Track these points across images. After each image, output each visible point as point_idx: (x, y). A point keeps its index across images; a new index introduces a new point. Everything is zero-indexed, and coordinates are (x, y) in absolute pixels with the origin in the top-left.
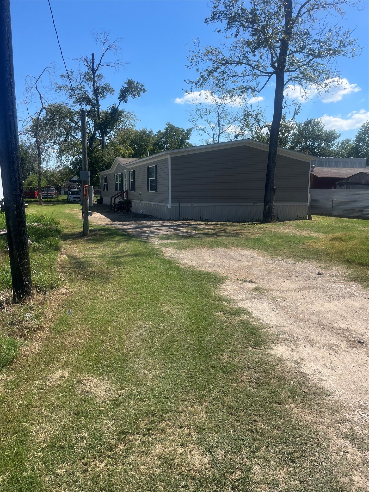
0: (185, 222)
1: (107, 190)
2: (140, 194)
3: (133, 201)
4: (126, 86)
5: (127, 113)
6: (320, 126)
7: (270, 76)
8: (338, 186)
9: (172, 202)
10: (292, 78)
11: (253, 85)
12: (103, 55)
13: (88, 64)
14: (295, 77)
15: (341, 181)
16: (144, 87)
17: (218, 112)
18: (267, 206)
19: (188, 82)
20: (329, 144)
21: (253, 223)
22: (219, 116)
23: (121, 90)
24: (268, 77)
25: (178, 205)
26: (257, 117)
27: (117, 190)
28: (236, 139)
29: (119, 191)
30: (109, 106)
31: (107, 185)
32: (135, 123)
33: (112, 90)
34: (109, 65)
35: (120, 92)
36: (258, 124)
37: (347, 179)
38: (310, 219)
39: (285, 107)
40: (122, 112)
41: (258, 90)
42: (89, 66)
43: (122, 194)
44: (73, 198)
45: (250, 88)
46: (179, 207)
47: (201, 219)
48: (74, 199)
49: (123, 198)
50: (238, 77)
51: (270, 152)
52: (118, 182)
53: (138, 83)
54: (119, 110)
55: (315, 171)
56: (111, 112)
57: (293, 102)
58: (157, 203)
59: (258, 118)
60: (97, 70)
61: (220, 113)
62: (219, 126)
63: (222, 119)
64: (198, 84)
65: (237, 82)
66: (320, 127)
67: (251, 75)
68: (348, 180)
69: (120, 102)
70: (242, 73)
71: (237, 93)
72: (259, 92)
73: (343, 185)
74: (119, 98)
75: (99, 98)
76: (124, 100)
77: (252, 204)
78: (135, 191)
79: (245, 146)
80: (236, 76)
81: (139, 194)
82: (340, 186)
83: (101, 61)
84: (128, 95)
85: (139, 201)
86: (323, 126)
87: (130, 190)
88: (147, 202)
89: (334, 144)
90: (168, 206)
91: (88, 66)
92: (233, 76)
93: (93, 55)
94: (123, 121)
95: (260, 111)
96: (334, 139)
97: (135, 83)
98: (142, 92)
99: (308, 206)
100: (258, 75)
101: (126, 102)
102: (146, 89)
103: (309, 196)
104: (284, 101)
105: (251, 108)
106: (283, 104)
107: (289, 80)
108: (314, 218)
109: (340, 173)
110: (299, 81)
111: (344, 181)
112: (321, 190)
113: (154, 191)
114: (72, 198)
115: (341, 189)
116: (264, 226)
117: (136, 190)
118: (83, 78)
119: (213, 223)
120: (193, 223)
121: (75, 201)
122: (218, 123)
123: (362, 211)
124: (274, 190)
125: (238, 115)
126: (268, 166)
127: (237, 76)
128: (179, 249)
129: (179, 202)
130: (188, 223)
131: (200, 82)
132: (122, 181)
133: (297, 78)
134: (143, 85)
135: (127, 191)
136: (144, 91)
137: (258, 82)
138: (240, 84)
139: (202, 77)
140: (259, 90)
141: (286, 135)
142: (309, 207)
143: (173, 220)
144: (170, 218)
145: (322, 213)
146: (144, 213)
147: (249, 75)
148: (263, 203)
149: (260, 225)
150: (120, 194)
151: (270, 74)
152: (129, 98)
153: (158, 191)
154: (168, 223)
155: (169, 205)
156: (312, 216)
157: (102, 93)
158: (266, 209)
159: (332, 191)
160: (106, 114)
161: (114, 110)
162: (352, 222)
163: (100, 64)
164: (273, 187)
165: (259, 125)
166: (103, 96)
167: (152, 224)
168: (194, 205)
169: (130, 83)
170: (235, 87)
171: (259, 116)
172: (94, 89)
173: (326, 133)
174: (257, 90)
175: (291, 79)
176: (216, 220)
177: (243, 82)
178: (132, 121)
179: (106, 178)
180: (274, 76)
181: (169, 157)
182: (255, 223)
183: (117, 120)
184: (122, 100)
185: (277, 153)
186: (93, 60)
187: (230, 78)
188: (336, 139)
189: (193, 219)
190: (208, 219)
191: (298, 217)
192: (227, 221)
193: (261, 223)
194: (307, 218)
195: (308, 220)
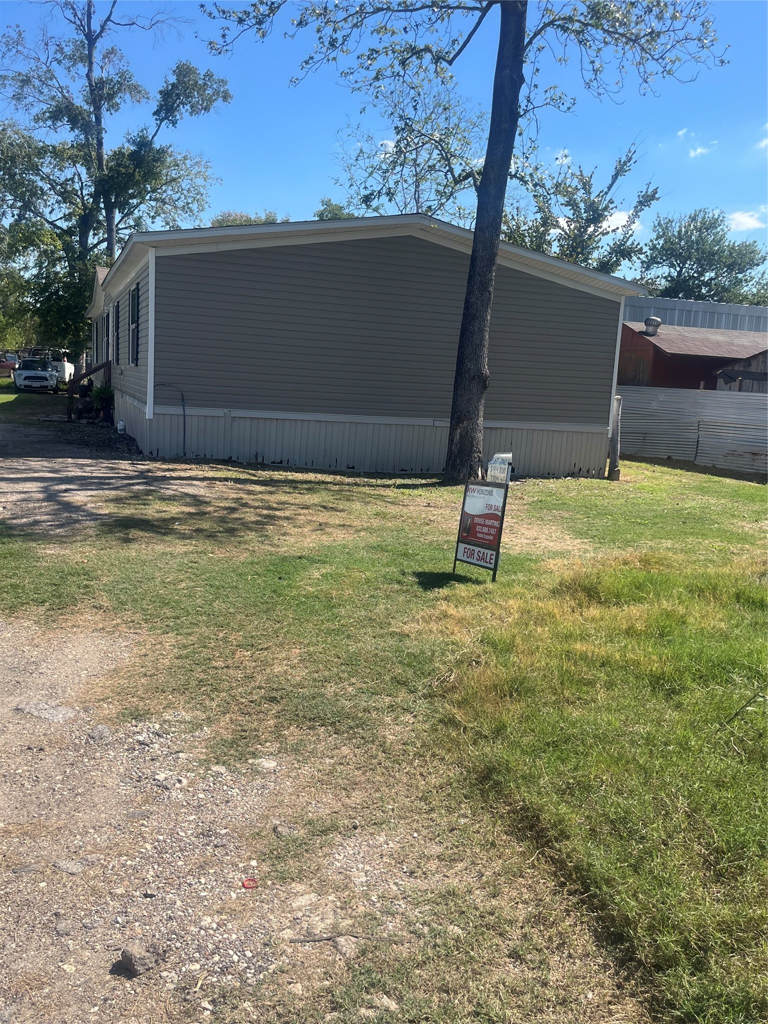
3: (117, 395)
4: (173, 79)
5: (185, 158)
6: (718, 229)
7: (484, 11)
8: (720, 382)
9: (158, 400)
10: (555, 20)
11: (441, 44)
13: (75, 15)
15: (730, 368)
16: (225, 87)
18: (459, 431)
20: (740, 276)
23: (161, 92)
24: (478, 14)
25: (178, 410)
30: (128, 134)
31: (97, 346)
33: (135, 90)
34: (134, 23)
35: (159, 96)
37: (748, 361)
39: (526, 111)
40: (162, 152)
41: (447, 57)
42: (78, 22)
44: (26, 378)
45: (428, 50)
46: (182, 419)
47: (260, 460)
48: (27, 383)
50: (389, 14)
51: (473, 258)
53: (209, 75)
54: (157, 145)
55: (662, 336)
56: (134, 151)
57: (548, 95)
58: (136, 403)
60: (100, 35)
66: (718, 233)
67: (427, 7)
68: (750, 365)
69: (159, 125)
72: (450, 63)
73: (733, 380)
74: (155, 114)
75: (104, 110)
76: (169, 118)
77: (429, 422)
78: (118, 364)
79: (411, 237)
82: (726, 383)
83: (111, 12)
84: (181, 106)
86: (726, 230)
89: (752, 279)
90: (146, 413)
91: (75, 23)
94: (173, 180)
95: (452, 125)
96: (753, 264)
97: (202, 72)
98: (220, 101)
99: (610, 436)
100: (450, 7)
101: (174, 123)
102: (231, 92)
103: (614, 405)
104: (524, 91)
106: (522, 101)
107: (546, 25)
108: (628, 470)
109: (732, 344)
110: (578, 33)
111: (737, 368)
112: (671, 390)
114: (23, 377)
115: (730, 389)
117: (119, 362)
118: (55, 53)
121: (30, 387)
124: (483, 382)
127: (389, 9)
129: (183, 401)
132: (108, 334)
133: (570, 19)
134: (223, 82)
136: (226, 97)
138: (402, 40)
140: (452, 56)
142: (613, 441)
143: (161, 460)
145: (669, 457)
148: (449, 421)
151: (485, 5)
152: (184, 111)
155: (149, 411)
156: (620, 466)
157: (110, 97)
158: (455, 441)
159: (700, 394)
160: (118, 155)
161: (143, 144)
163: (108, 19)
164: (479, 370)
165: (451, 170)
166: (114, 106)
168: (236, 413)
169: (183, 72)
172: (90, 85)
173: (733, 248)
174: (445, 54)
175: (551, 23)
176: (309, 466)
177: (405, 30)
178: (199, 181)
181: (151, 255)
183: (156, 176)
184: (162, 121)
185: (499, 261)
186: (90, 5)
188: (758, 265)
189: (230, 458)
190: (281, 462)
191: (577, 469)
192: (344, 469)
193: (442, 484)
194: (606, 474)
195: (607, 478)
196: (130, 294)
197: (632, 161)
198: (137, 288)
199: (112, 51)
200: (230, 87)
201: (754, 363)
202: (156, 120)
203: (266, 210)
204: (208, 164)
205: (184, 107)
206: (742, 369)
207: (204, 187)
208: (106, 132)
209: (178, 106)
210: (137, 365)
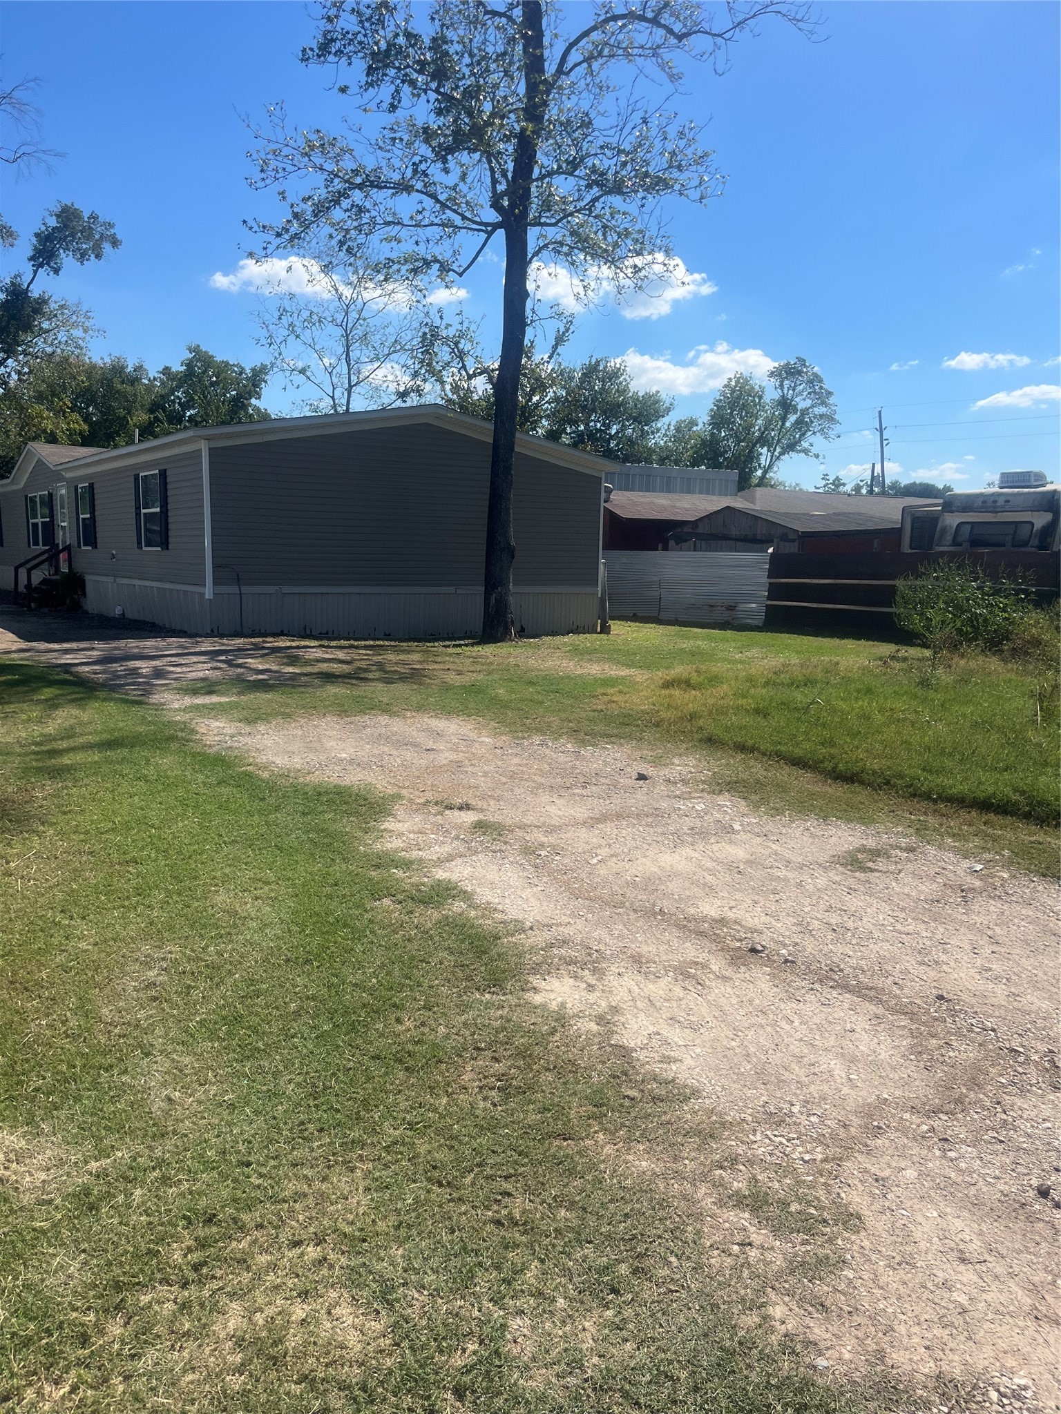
0: (260, 640)
1: (1, 543)
2: (113, 556)
4: (53, 222)
5: (62, 307)
6: (621, 379)
7: (490, 234)
8: (672, 543)
9: (216, 583)
10: (548, 244)
11: (445, 254)
14: (555, 243)
15: (679, 530)
16: (112, 231)
17: (344, 324)
18: (494, 596)
19: (256, 228)
20: (646, 428)
21: (458, 642)
22: (347, 335)
23: (37, 235)
24: (484, 236)
25: (235, 590)
26: (457, 344)
27: (36, 543)
28: (399, 403)
29: (41, 547)
32: (88, 338)
33: (7, 233)
35: (34, 240)
36: (461, 365)
37: (695, 524)
38: (605, 630)
39: (532, 321)
40: (42, 301)
41: (457, 270)
43: (52, 558)
45: (436, 261)
46: (238, 596)
47: (308, 632)
49: (57, 568)
50: (399, 227)
51: (496, 446)
52: (39, 520)
53: (93, 217)
54: (35, 293)
55: (615, 502)
56: (7, 300)
57: (553, 310)
58: (167, 586)
59: (461, 346)
61: (350, 326)
62: (349, 365)
63: (357, 344)
64: (287, 236)
65: (399, 242)
66: (621, 383)
67: (436, 224)
68: (697, 527)
69: (35, 272)
70: (412, 218)
71: (398, 271)
72: (461, 275)
73: (685, 541)
74: (32, 259)
76: (48, 264)
77: (451, 590)
78: (95, 546)
79: (426, 424)
80: (394, 223)
81: (110, 556)
82: (677, 544)
84: (61, 251)
85: (111, 579)
86: (629, 379)
87: (79, 543)
88: (137, 582)
89: (658, 430)
90: (204, 594)
92: (388, 224)
94: (48, 331)
95: (464, 328)
96: (659, 416)
97: (86, 215)
98: (107, 247)
99: (599, 596)
100: (456, 227)
101: (56, 271)
102: (119, 237)
103: (601, 567)
104: (529, 304)
105: (441, 317)
106: (528, 313)
107: (541, 249)
108: (617, 627)
110: (566, 255)
111: (686, 530)
112: (632, 553)
113: (159, 549)
115: (681, 550)
116: (488, 650)
117: (98, 545)
119: (342, 643)
120: (283, 643)
122: (344, 356)
123: (731, 608)
124: (511, 552)
125: (403, 334)
126: (492, 483)
127: (399, 223)
128: (249, 721)
129: (238, 581)
130: (268, 645)
131: (293, 230)
132: (52, 515)
133: (561, 244)
134: (111, 225)
135: (68, 548)
136: (115, 243)
137: (456, 247)
138: (407, 247)
139: (296, 216)
140: (462, 269)
141: (535, 399)
142: (602, 600)
143: (222, 636)
144: (212, 631)
145: (635, 614)
146: (129, 615)
147: (432, 224)
148: (483, 588)
149: (476, 648)
150: (46, 556)
151: (489, 228)
152: (67, 260)
153: (170, 547)
154: (207, 645)
155: (208, 591)
156: (610, 622)
158: (491, 605)
159: (657, 555)
161: (18, 294)
162: (710, 639)
164: (509, 544)
165: (464, 367)
167: (157, 649)
168: (286, 590)
169: (67, 216)
170: (394, 256)
171: (462, 341)
173: (638, 400)
174: (454, 267)
175: (546, 246)
176: (351, 635)
177: (417, 243)
178: (77, 333)
180: (500, 234)
181: (204, 446)
182: (462, 642)
183: (28, 327)
184: (41, 265)
185: (516, 449)
187: (378, 227)
188: (663, 416)
189: (282, 632)
190: (327, 633)
191: (575, 627)
192: (382, 637)
193: (478, 644)
194: (599, 629)
195: (601, 633)
196: (137, 477)
197: (570, 331)
198: (163, 474)
200: (118, 231)
201: (701, 525)
202: (33, 266)
203: (110, 355)
204: (88, 314)
205: (64, 252)
206: (690, 530)
207: (83, 339)
209: (58, 250)
210: (167, 549)
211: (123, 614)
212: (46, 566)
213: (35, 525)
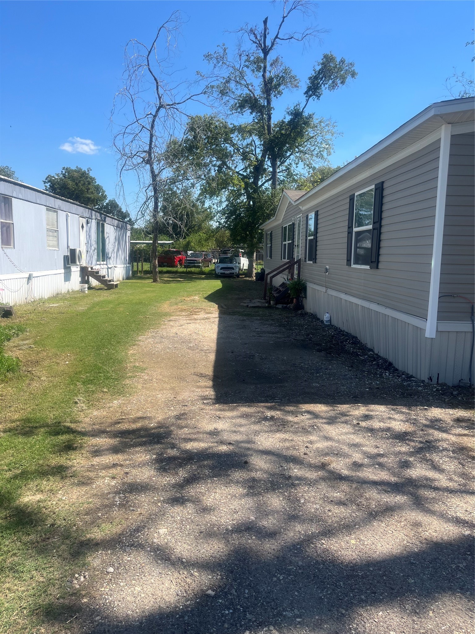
1: (271, 257)
2: (327, 270)
4: (318, 68)
5: (321, 122)
12: (283, 21)
13: (256, 38)
16: (353, 69)
23: (310, 78)
27: (284, 258)
29: (286, 260)
30: (288, 109)
31: (271, 247)
32: (333, 138)
33: (294, 80)
34: (292, 37)
35: (308, 81)
40: (310, 118)
42: (258, 42)
43: (290, 267)
44: (222, 269)
48: (222, 271)
49: (292, 275)
52: (287, 242)
53: (342, 61)
54: (305, 114)
56: (291, 120)
58: (374, 307)
60: (271, 49)
69: (307, 101)
74: (306, 93)
75: (272, 96)
76: (314, 94)
78: (315, 262)
81: (324, 270)
83: (278, 32)
84: (323, 85)
85: (324, 289)
87: (305, 258)
88: (343, 296)
90: (424, 329)
91: (256, 43)
93: (265, 22)
94: (312, 137)
97: (338, 60)
98: (349, 79)
101: (318, 97)
102: (356, 72)
113: (368, 267)
114: (220, 268)
117: (317, 261)
118: (245, 62)
121: (224, 273)
129: (472, 315)
132: (293, 240)
134: (352, 65)
135: (299, 261)
136: (353, 75)
144: (430, 378)
146: (334, 323)
150: (287, 265)
152: (324, 90)
153: (380, 266)
155: (430, 328)
157: (277, 87)
160: (281, 125)
161: (297, 115)
163: (277, 37)
166: (279, 92)
169: (328, 59)
172: (265, 81)
178: (328, 136)
179: (271, 234)
181: (444, 134)
183: (301, 136)
184: (310, 96)
186: (265, 30)
196: (352, 198)
198: (380, 189)
199: (277, 60)
200: (356, 68)
202: (306, 97)
204: (335, 124)
205: (324, 86)
207: (330, 140)
208: (274, 109)
209: (321, 86)
210: (377, 268)
211: (330, 321)
212: (286, 272)
213: (285, 245)
